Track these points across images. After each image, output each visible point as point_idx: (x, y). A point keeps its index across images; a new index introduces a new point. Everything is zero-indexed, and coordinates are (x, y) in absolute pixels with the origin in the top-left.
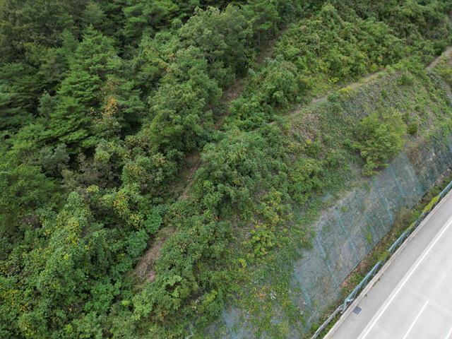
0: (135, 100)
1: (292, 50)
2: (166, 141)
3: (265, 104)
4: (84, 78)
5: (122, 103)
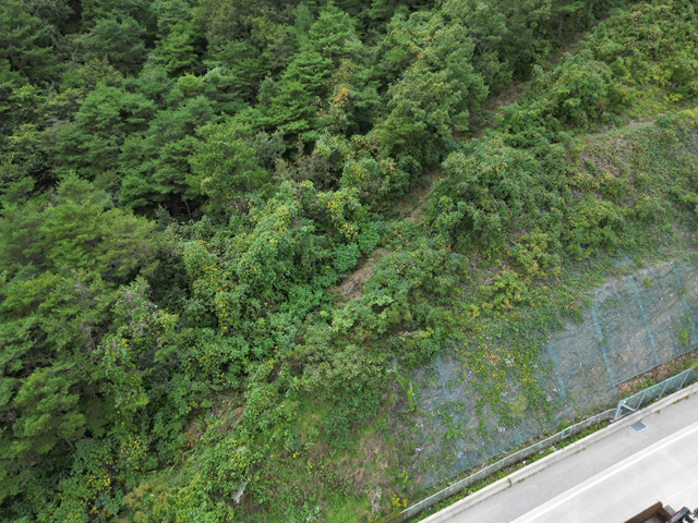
0: (371, 92)
1: (610, 45)
2: (402, 141)
3: (549, 116)
4: (315, 61)
5: (354, 94)
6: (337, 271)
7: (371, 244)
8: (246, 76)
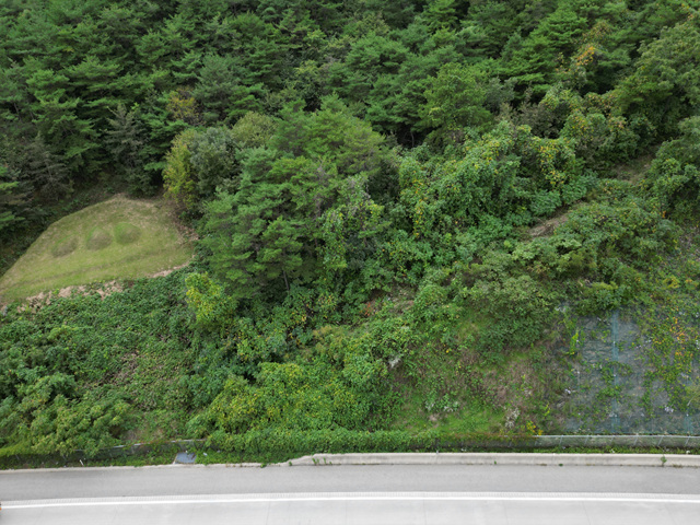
0: (621, 54)
6: (532, 213)
7: (574, 196)
8: (496, 35)
